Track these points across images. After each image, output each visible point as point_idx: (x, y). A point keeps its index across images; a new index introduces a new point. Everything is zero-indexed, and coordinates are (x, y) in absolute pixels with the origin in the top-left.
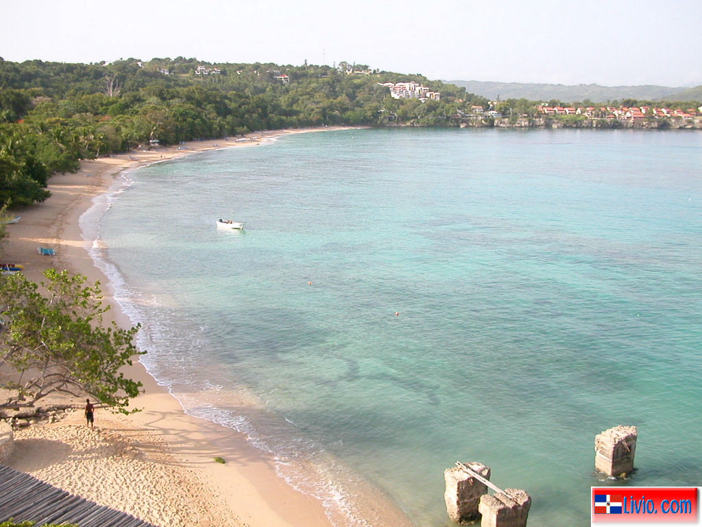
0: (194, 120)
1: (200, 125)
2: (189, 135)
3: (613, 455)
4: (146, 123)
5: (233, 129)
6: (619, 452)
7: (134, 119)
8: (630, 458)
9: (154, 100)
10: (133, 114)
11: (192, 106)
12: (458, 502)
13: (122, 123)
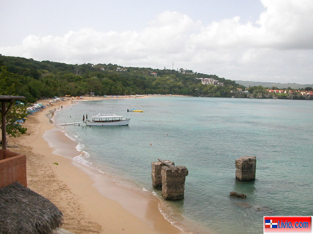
0: (111, 86)
2: (108, 92)
3: (242, 167)
4: (89, 85)
5: (129, 92)
6: (246, 166)
7: (84, 83)
8: (252, 171)
9: (95, 78)
10: (84, 81)
11: (111, 81)
12: (155, 176)
13: (79, 84)
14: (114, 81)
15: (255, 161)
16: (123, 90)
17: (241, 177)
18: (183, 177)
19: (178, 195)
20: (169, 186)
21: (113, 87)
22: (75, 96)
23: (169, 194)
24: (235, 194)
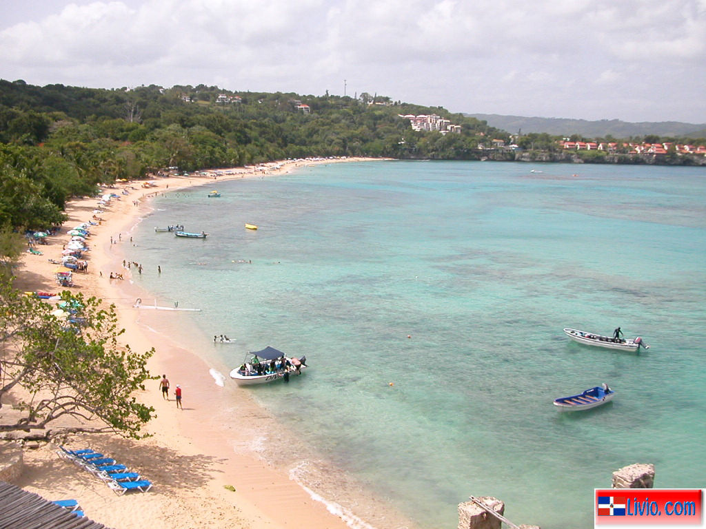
0: (214, 147)
1: (219, 152)
2: (208, 161)
4: (166, 150)
5: (252, 158)
7: (155, 145)
9: (174, 126)
10: (153, 139)
11: (212, 134)
13: (141, 149)
14: (219, 132)
15: (653, 475)
16: (242, 156)
21: (217, 149)
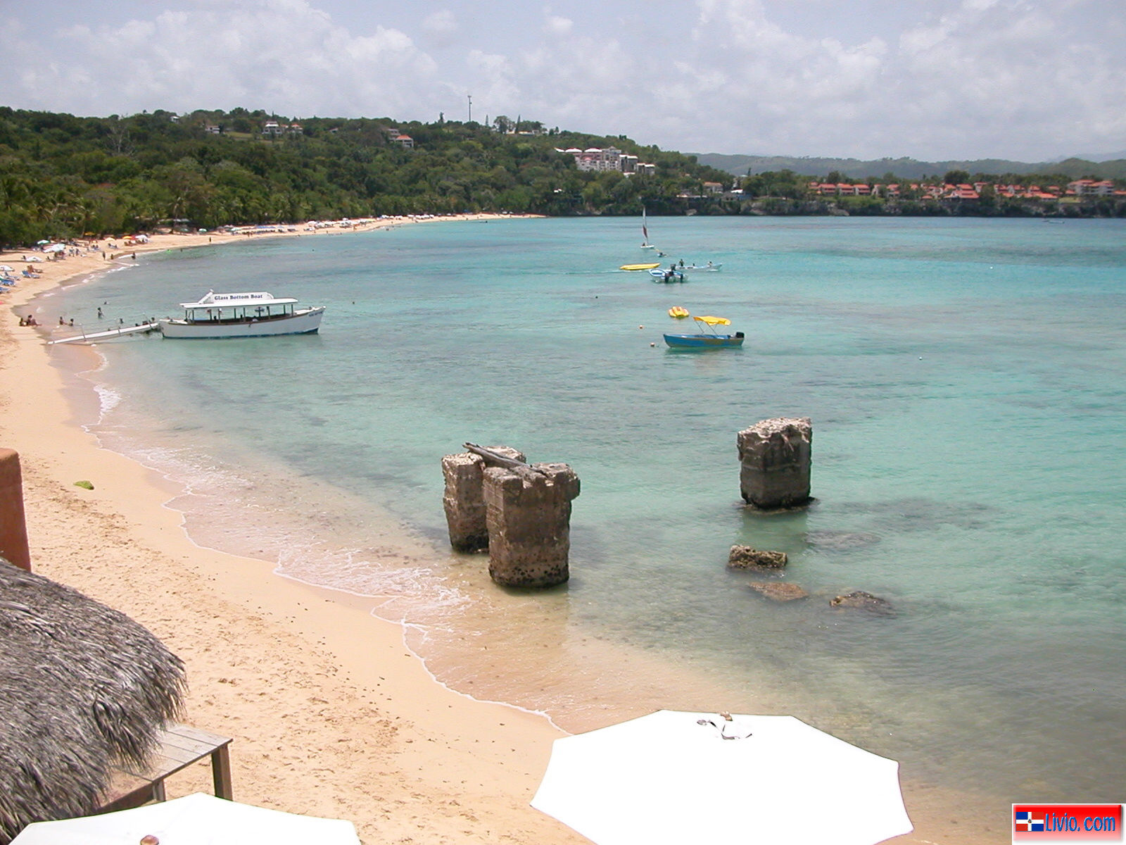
0: (250, 191)
1: (259, 199)
2: (240, 214)
3: (765, 459)
4: (167, 190)
5: (314, 210)
6: (777, 455)
7: (149, 184)
8: (798, 469)
10: (148, 177)
11: (247, 173)
12: (459, 504)
13: (128, 191)
14: (259, 171)
15: (809, 434)
16: (294, 206)
17: (760, 495)
18: (562, 504)
19: (549, 569)
20: (513, 537)
21: (254, 194)
22: (118, 234)
23: (516, 569)
24: (749, 553)
